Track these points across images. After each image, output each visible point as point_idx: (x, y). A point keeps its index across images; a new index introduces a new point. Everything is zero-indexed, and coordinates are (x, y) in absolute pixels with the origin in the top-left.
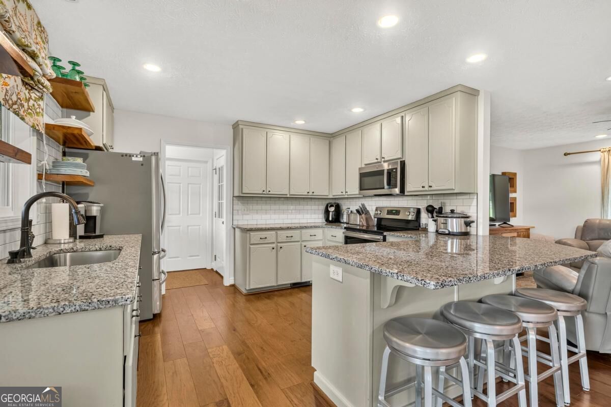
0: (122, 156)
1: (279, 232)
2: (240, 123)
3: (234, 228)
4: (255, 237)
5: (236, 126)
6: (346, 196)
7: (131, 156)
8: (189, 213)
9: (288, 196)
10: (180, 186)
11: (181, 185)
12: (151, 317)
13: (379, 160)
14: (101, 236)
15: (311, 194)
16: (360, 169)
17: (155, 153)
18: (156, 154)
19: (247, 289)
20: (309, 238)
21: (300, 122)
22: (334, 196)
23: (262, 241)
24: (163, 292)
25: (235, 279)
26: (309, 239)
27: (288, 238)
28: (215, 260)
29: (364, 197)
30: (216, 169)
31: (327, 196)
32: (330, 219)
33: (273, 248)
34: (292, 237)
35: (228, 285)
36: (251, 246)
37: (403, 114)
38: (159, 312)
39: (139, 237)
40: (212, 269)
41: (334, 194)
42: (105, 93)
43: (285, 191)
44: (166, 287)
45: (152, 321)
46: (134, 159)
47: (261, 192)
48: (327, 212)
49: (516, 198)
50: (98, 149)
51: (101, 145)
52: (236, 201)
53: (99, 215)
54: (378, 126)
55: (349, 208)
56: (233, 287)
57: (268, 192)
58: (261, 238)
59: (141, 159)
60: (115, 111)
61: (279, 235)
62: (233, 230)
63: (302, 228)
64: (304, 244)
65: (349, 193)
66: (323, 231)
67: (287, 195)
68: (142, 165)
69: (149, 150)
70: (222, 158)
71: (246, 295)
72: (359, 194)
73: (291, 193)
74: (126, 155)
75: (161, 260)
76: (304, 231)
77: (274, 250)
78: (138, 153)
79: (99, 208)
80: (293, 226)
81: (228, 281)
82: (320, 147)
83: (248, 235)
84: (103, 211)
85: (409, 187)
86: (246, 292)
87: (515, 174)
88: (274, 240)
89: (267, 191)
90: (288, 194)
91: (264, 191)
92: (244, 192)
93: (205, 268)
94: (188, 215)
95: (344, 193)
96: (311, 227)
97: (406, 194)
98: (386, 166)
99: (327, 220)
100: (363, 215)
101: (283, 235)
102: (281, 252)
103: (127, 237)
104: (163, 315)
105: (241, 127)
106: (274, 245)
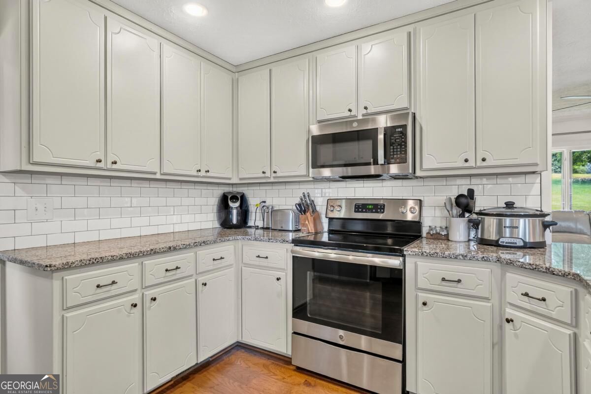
1: (147, 262)
6: (272, 180)
9: (158, 176)
13: (353, 113)
15: (203, 173)
20: (211, 265)
22: (241, 179)
23: (102, 293)
26: (211, 268)
27: (169, 274)
29: (316, 180)
31: (230, 179)
33: (135, 306)
34: (177, 268)
36: (68, 315)
37: (409, 29)
41: (241, 176)
43: (151, 165)
47: (91, 163)
55: (265, 202)
57: (109, 166)
58: (98, 286)
61: (146, 268)
63: (197, 246)
64: (202, 279)
65: (278, 174)
66: (235, 248)
67: (155, 173)
72: (307, 175)
73: (165, 171)
76: (202, 252)
77: (135, 310)
83: (57, 284)
88: (135, 283)
89: (109, 163)
90: (159, 172)
91: (99, 161)
92: (36, 159)
95: (268, 174)
96: (215, 243)
98: (383, 122)
101: (155, 266)
102: (153, 310)
106: (135, 298)
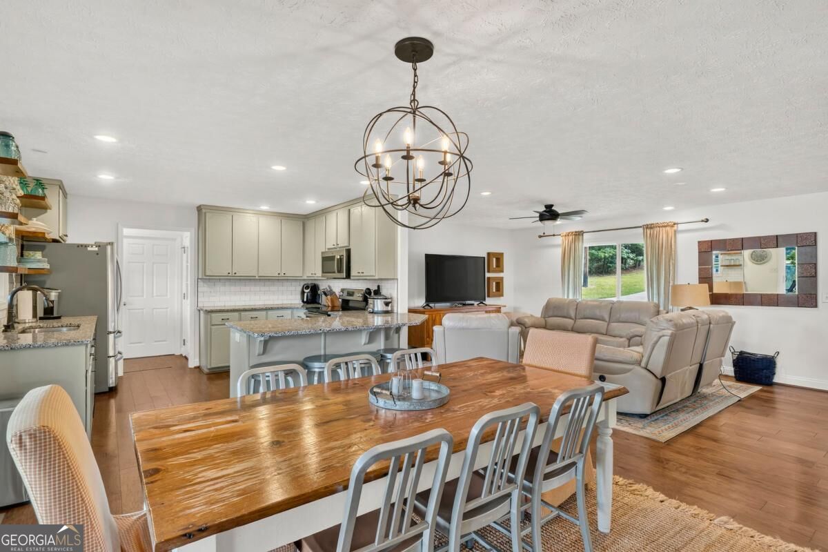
0: (78, 246)
1: (243, 313)
2: (202, 207)
3: (199, 311)
4: (217, 318)
5: (199, 209)
6: (316, 278)
7: (86, 246)
8: (155, 294)
9: (257, 278)
10: (143, 266)
11: (145, 264)
12: (107, 390)
13: (335, 246)
14: (59, 318)
15: (282, 275)
16: (322, 253)
17: (109, 243)
18: (111, 244)
19: (209, 367)
21: (265, 208)
22: (307, 277)
23: (224, 322)
24: (121, 373)
25: (200, 361)
28: (184, 344)
29: (328, 279)
30: (184, 248)
31: (301, 277)
32: (305, 300)
35: (193, 367)
36: (213, 327)
37: (349, 207)
38: (114, 385)
39: (95, 318)
40: (181, 355)
41: (307, 275)
42: (61, 191)
43: (253, 274)
44: (124, 370)
45: (108, 394)
46: (89, 249)
47: (226, 275)
48: (303, 293)
49: (503, 278)
50: (55, 241)
51: (58, 238)
52: (201, 283)
53: (57, 299)
54: (334, 214)
56: (198, 369)
57: (233, 275)
58: (222, 319)
59: (97, 249)
60: (68, 196)
61: (242, 316)
62: (198, 312)
63: (267, 309)
65: (318, 275)
66: (292, 312)
67: (255, 277)
68: (97, 254)
69: (103, 239)
70: (187, 238)
71: (208, 374)
72: (322, 276)
73: (260, 275)
74: (82, 246)
75: (116, 340)
76: (270, 312)
78: (93, 243)
79: (57, 294)
80: (246, 307)
81: (193, 363)
82: (292, 229)
83: (210, 317)
84: (60, 296)
85: (353, 273)
86: (208, 371)
87: (502, 254)
89: (233, 273)
90: (256, 275)
91: (229, 273)
92: (207, 274)
93: (173, 355)
94: (153, 297)
95: (314, 275)
96: (278, 309)
97: (352, 278)
99: (303, 301)
100: (329, 297)
103: (83, 318)
104: (119, 388)
105: (204, 211)
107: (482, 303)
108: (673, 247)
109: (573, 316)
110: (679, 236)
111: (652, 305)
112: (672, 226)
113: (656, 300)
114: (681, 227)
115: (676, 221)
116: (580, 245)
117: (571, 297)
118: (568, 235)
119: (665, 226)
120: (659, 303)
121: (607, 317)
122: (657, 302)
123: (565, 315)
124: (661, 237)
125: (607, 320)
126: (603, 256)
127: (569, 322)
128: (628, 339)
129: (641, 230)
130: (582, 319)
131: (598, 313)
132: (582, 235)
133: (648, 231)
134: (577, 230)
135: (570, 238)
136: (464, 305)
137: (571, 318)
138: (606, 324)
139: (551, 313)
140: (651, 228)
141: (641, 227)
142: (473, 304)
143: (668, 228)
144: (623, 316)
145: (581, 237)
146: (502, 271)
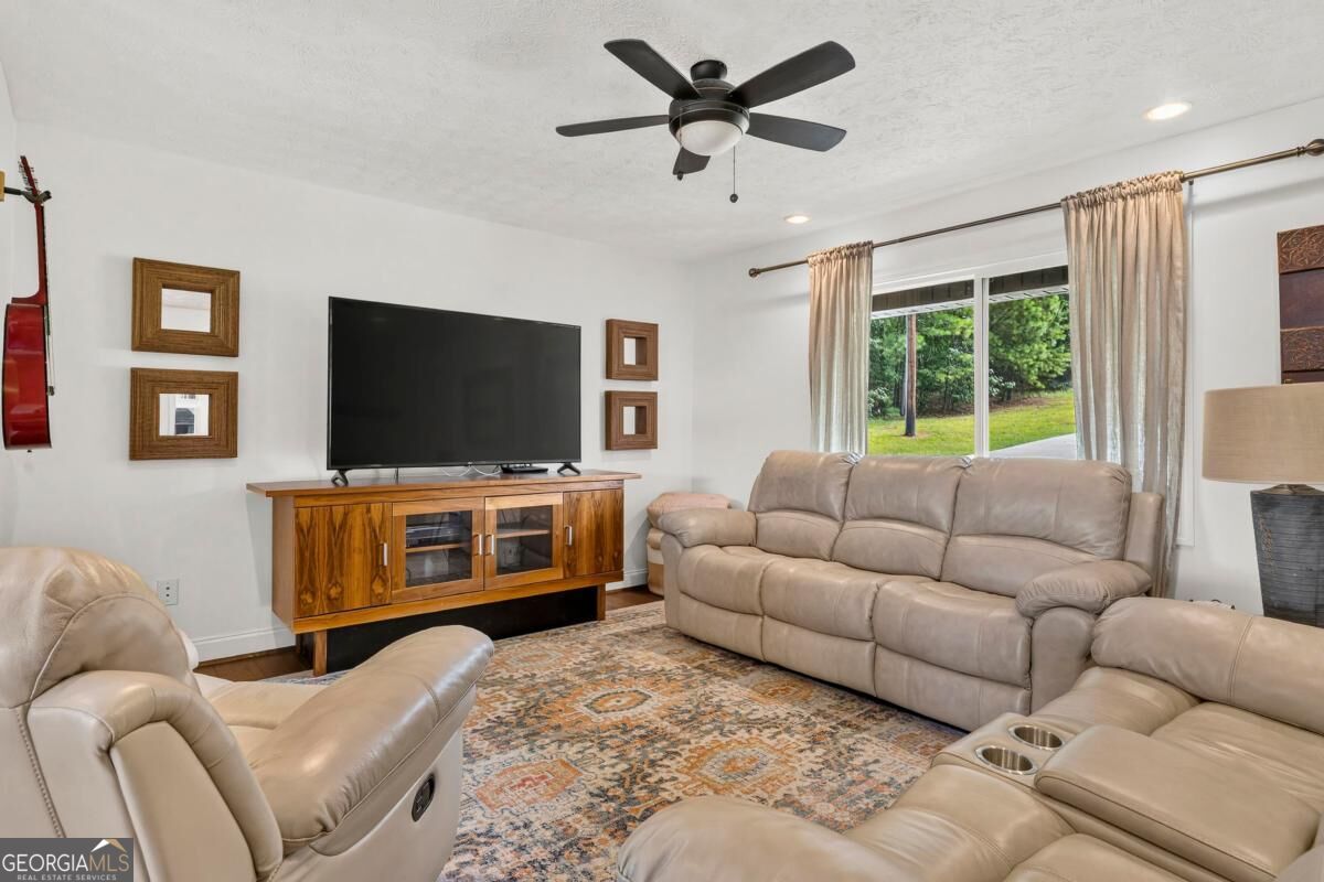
49: (658, 394)
87: (653, 328)
107: (568, 466)
108: (1178, 264)
109: (836, 509)
110: (1200, 227)
111: (1103, 473)
112: (1174, 189)
113: (1113, 456)
114: (1205, 191)
115: (1188, 170)
116: (862, 286)
117: (836, 449)
118: (829, 259)
119: (1146, 193)
120: (1125, 463)
121: (942, 513)
122: (1118, 461)
123: (813, 504)
124: (1131, 230)
125: (945, 522)
126: (943, 380)
127: (821, 529)
128: (1024, 614)
129: (1059, 214)
130: (864, 518)
131: (913, 499)
132: (870, 255)
133: (1084, 218)
134: (854, 242)
135: (834, 269)
136: (507, 472)
137: (831, 517)
138: (941, 537)
139: (772, 500)
140: (1094, 204)
141: (1057, 206)
142: (545, 471)
143: (1161, 198)
144: (998, 509)
145: (864, 261)
146: (656, 378)
